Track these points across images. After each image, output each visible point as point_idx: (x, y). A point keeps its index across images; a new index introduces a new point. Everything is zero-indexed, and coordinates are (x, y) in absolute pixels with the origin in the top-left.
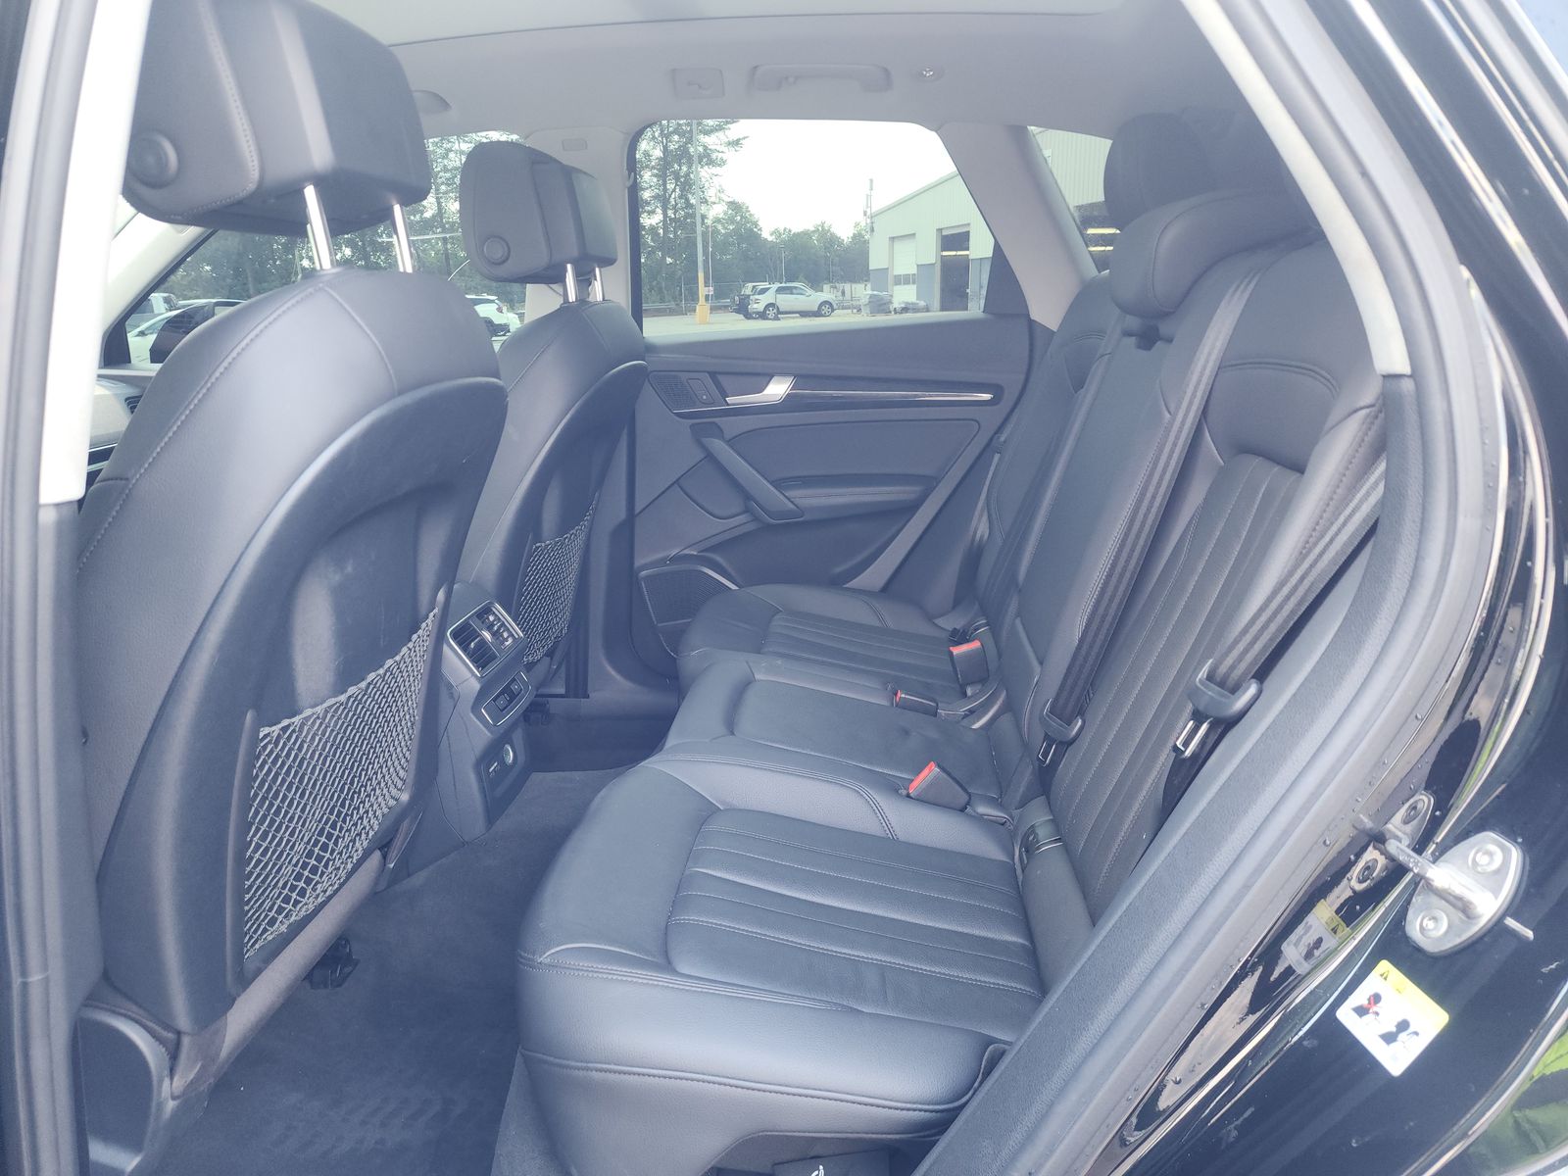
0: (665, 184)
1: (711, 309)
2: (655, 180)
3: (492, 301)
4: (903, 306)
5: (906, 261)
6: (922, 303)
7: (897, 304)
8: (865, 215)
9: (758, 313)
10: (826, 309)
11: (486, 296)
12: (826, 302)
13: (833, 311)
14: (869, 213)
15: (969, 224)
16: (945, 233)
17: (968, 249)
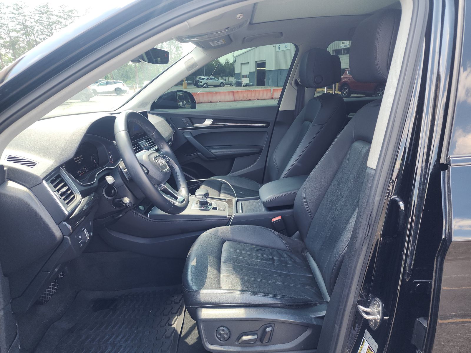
0: (170, 47)
1: (187, 84)
2: (167, 45)
3: (121, 82)
4: (246, 84)
5: (246, 71)
6: (251, 84)
7: (244, 84)
8: (233, 56)
9: (201, 86)
10: (222, 85)
11: (119, 81)
12: (222, 83)
13: (224, 85)
14: (234, 56)
15: (265, 60)
16: (258, 62)
17: (265, 67)
